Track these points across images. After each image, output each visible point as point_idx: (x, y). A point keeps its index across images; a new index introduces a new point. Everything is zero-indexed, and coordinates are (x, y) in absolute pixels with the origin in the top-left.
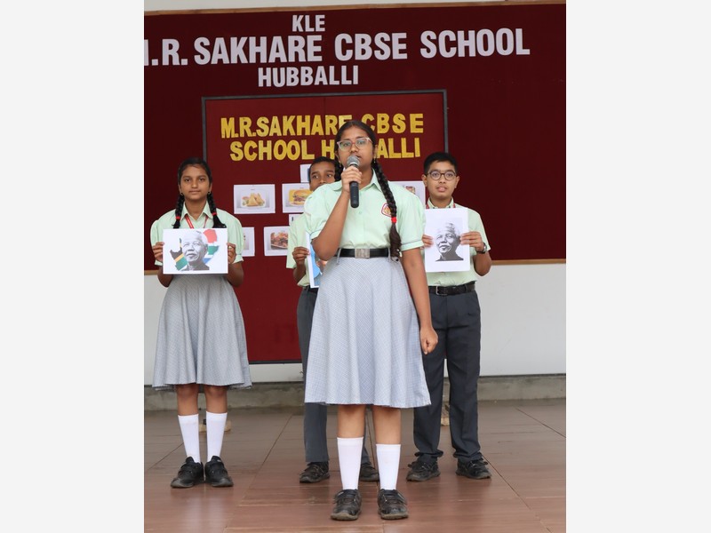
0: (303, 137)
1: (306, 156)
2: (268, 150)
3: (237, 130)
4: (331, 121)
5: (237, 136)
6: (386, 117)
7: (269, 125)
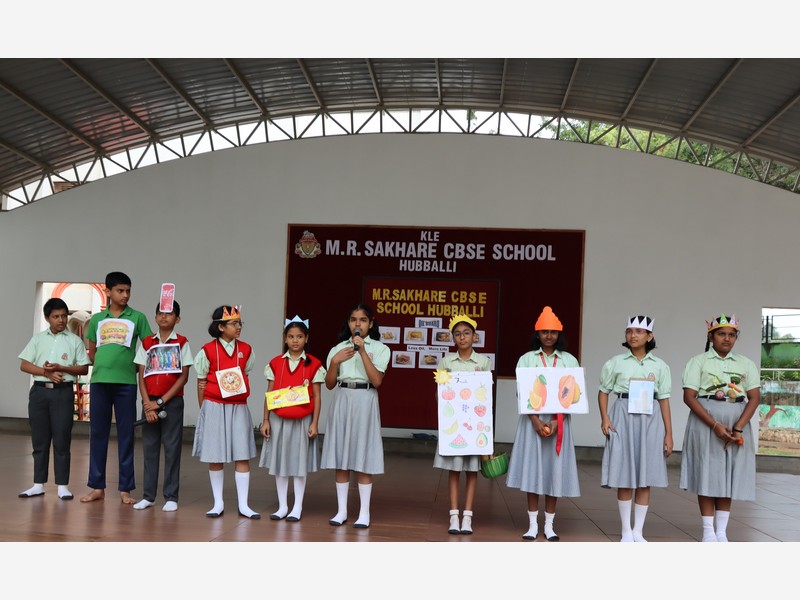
0: (418, 302)
1: (419, 313)
2: (398, 308)
3: (382, 296)
4: (435, 294)
5: (381, 299)
6: (466, 293)
7: (400, 294)
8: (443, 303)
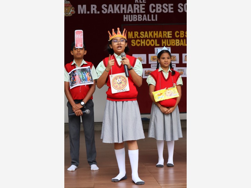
0: (156, 38)
1: (156, 45)
2: (144, 42)
3: (134, 36)
4: (165, 33)
5: (133, 38)
6: (183, 32)
7: (144, 34)
8: (170, 39)
